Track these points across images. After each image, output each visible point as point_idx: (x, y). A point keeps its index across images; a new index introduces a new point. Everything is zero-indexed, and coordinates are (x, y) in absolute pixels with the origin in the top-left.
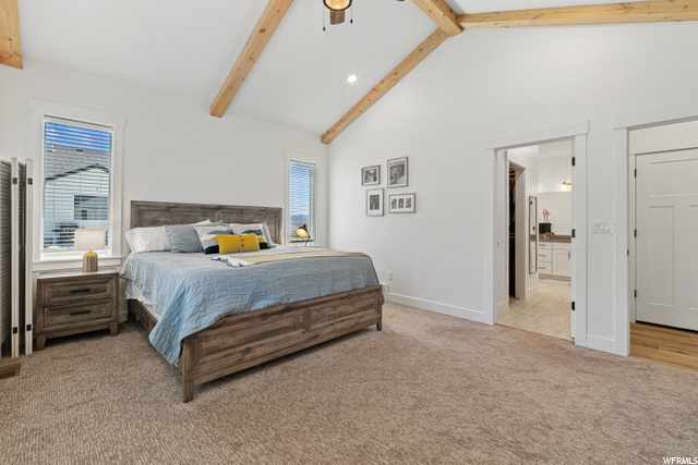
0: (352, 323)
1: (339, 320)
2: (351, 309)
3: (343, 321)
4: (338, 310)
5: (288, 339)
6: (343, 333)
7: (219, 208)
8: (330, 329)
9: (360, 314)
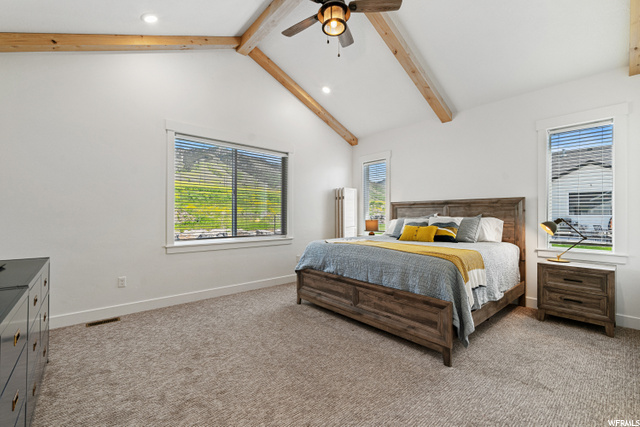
0: (399, 326)
1: (386, 314)
2: (400, 311)
3: (389, 317)
4: (384, 303)
5: (340, 302)
6: (387, 330)
7: (446, 203)
8: (373, 316)
9: (413, 323)
